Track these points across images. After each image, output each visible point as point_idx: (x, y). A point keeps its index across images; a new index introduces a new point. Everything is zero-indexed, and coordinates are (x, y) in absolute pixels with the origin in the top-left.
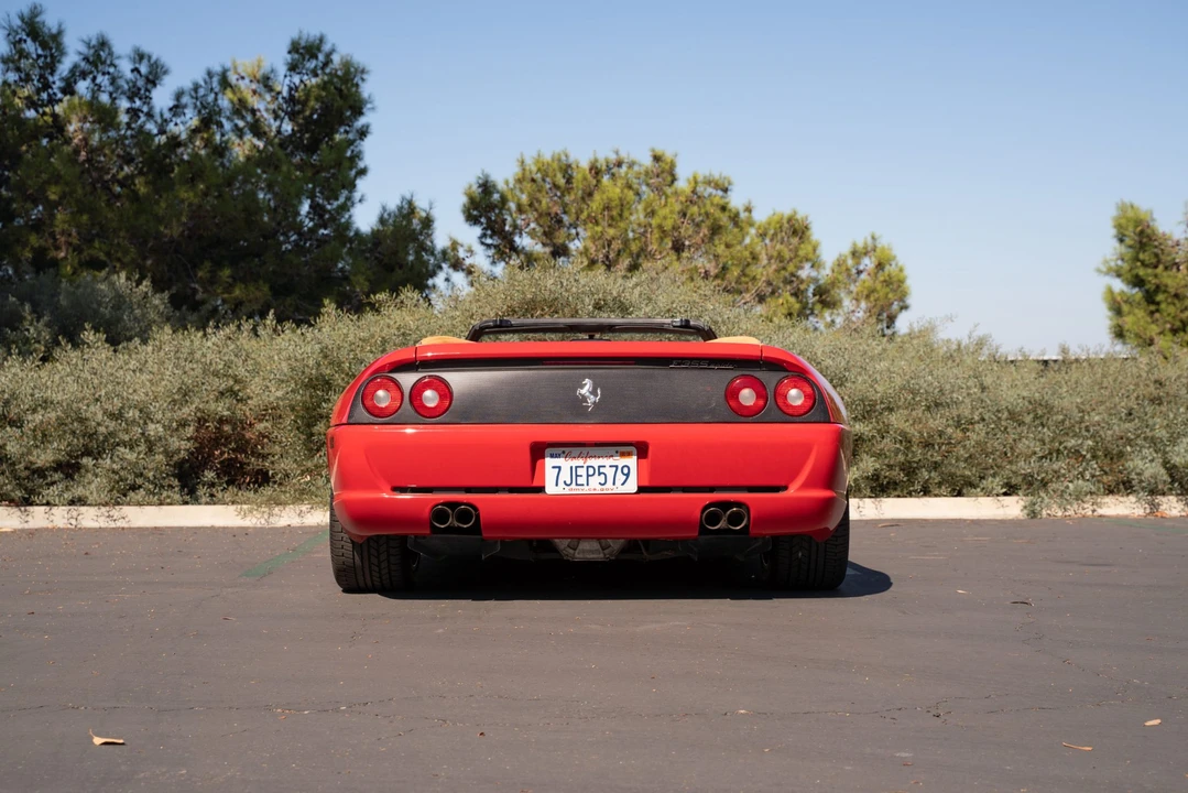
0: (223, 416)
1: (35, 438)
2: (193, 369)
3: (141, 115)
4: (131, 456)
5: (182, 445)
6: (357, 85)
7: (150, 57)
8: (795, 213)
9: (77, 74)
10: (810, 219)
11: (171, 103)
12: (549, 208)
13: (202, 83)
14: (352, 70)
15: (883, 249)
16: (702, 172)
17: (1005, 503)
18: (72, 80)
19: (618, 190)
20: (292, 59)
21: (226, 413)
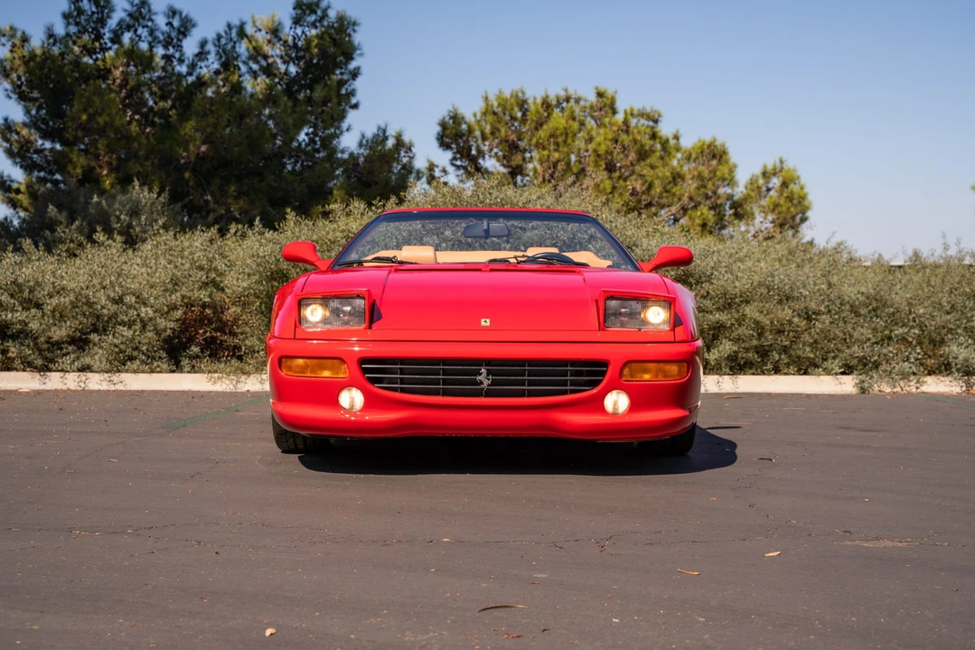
0: (205, 302)
1: (54, 316)
2: (182, 264)
3: (174, 60)
4: (128, 333)
5: (168, 325)
6: (350, 35)
7: (181, 13)
8: (715, 141)
9: (123, 26)
10: (726, 146)
11: (197, 50)
12: (507, 136)
13: (223, 34)
14: (346, 23)
15: (789, 170)
16: (637, 106)
17: (843, 381)
18: (120, 32)
19: (564, 122)
20: (297, 14)
21: (207, 300)
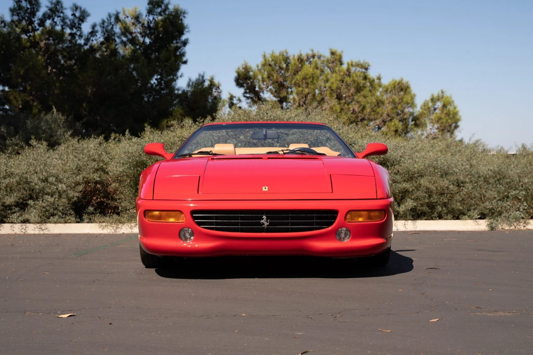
1: (6, 190)
2: (83, 158)
3: (76, 36)
4: (51, 199)
5: (75, 194)
6: (181, 20)
7: (81, 8)
8: (402, 80)
9: (46, 17)
10: (409, 83)
11: (90, 30)
12: (277, 79)
13: (106, 20)
14: (179, 12)
15: (447, 97)
16: (355, 60)
18: (44, 20)
19: (311, 70)
20: (150, 8)
21: (98, 179)
